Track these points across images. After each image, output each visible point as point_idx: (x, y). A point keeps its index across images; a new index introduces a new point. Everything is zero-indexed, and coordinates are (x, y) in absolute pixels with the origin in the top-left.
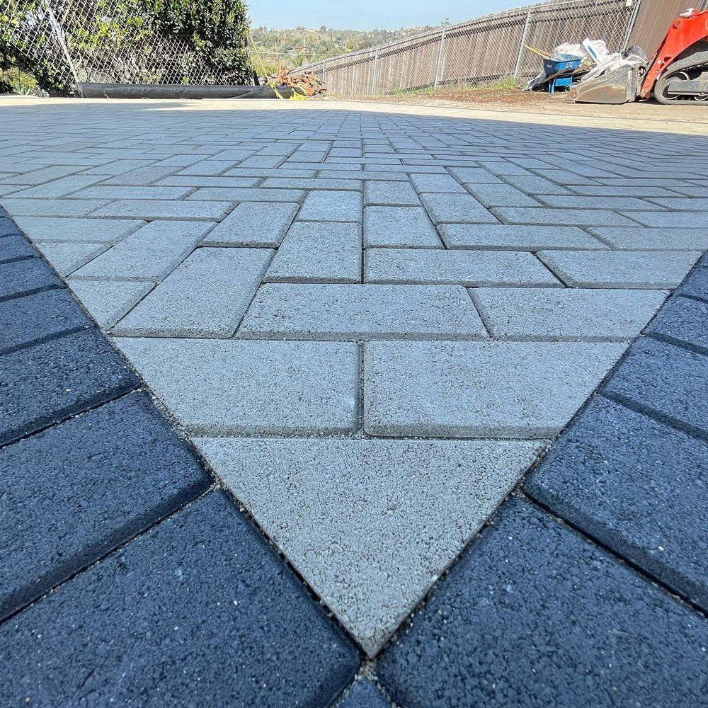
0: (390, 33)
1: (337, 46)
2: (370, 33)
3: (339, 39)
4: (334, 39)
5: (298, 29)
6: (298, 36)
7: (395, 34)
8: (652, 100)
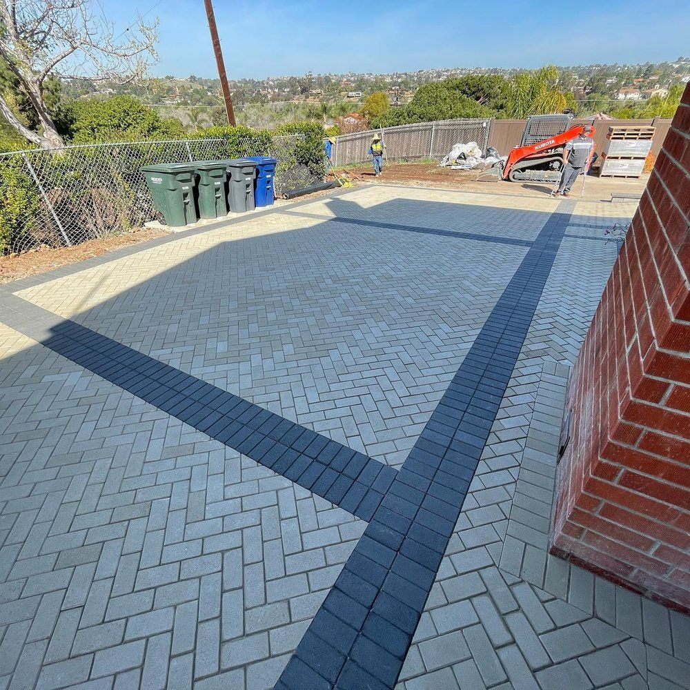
0: (259, 82)
1: (209, 94)
2: (239, 82)
3: (211, 87)
4: (206, 88)
5: (168, 78)
6: (168, 84)
7: (263, 83)
8: (508, 179)
